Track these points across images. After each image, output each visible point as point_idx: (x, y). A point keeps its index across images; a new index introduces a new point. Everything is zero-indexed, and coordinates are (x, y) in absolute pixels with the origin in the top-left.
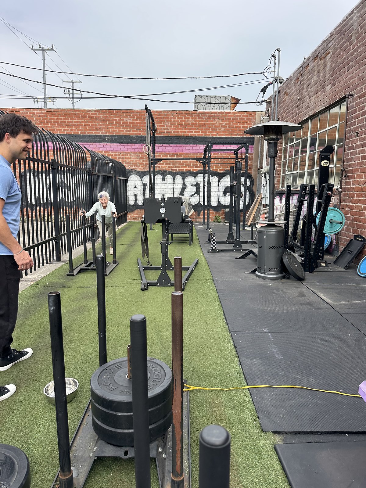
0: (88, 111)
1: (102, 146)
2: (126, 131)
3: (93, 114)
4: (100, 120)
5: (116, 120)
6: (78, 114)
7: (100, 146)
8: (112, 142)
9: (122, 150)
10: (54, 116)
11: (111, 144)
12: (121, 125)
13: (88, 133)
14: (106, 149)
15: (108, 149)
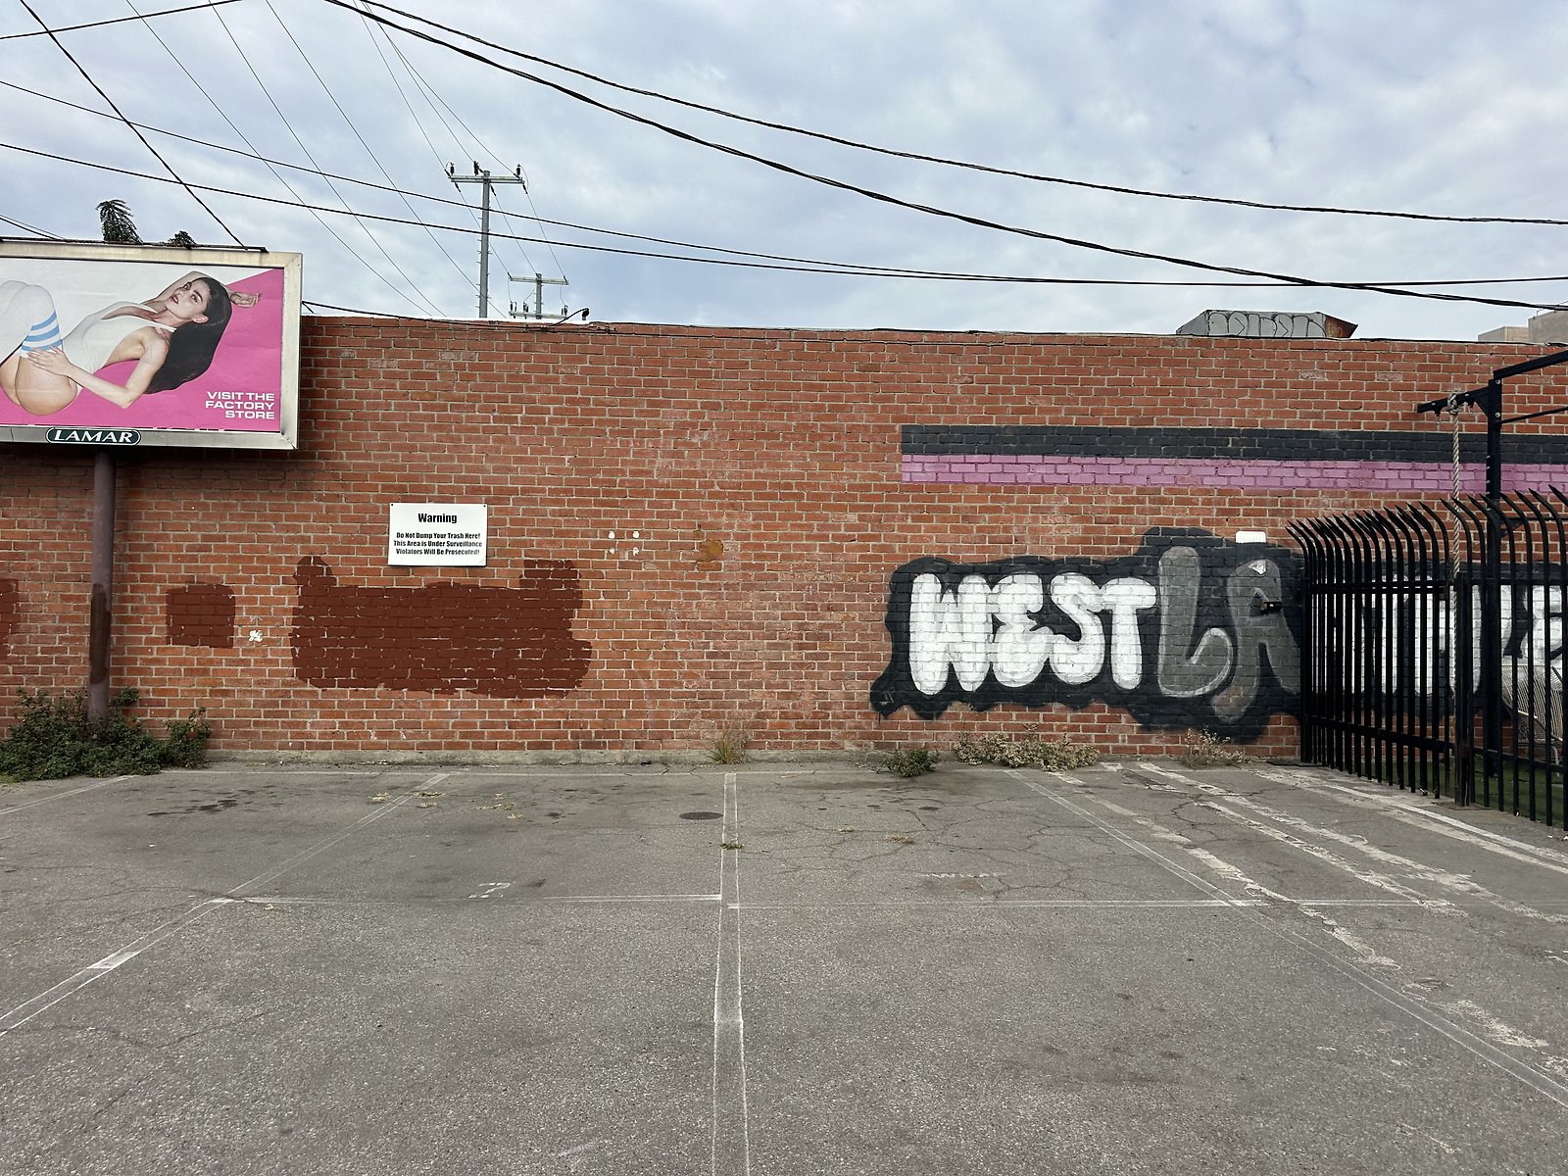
0: (1164, 344)
1: (1212, 471)
2: (1307, 416)
3: (1185, 353)
4: (1209, 374)
5: (1269, 374)
6: (1127, 354)
7: (1203, 471)
8: (1250, 455)
9: (1288, 482)
10: (1034, 361)
11: (1244, 462)
12: (1287, 395)
13: (1161, 421)
14: (1224, 481)
15: (1234, 481)
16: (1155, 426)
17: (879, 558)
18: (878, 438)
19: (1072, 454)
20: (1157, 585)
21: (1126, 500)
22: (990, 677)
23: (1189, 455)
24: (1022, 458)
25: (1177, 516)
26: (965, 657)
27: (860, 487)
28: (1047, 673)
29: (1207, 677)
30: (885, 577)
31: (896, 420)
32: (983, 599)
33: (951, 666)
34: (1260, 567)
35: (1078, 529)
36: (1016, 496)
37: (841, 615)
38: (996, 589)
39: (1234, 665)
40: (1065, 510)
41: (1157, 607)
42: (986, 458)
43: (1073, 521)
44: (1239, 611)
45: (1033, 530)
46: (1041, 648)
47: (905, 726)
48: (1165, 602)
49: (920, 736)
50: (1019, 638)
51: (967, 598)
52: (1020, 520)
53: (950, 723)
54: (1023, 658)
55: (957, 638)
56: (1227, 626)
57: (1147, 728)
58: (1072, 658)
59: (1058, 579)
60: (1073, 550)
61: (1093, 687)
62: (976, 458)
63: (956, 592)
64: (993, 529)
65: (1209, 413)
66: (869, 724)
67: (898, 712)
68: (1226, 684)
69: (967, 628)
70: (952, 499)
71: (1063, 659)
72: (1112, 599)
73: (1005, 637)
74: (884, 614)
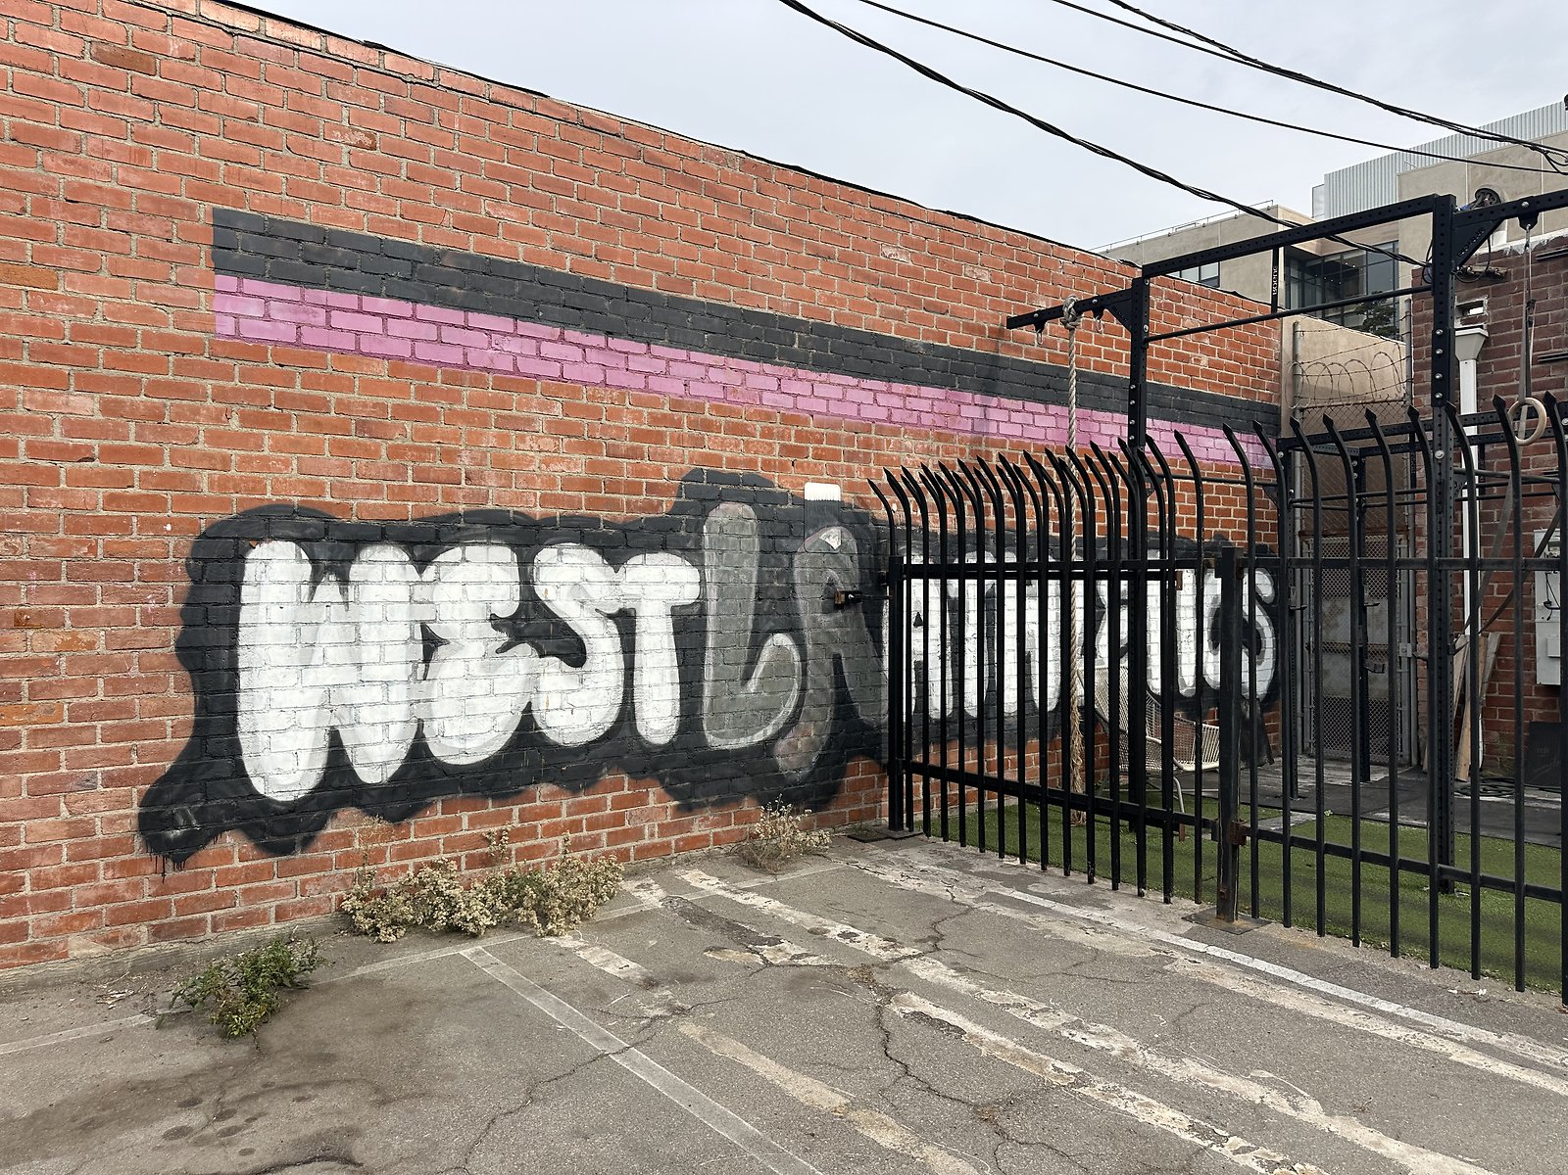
0: (708, 157)
1: (773, 383)
2: (888, 314)
3: (734, 180)
4: (767, 223)
7: (762, 382)
8: (821, 365)
9: (867, 413)
10: (494, 135)
11: (813, 375)
12: (866, 279)
13: (703, 290)
14: (789, 402)
15: (802, 403)
16: (694, 297)
17: (158, 504)
18: (152, 226)
19: (565, 325)
20: (700, 566)
21: (655, 420)
22: (419, 749)
23: (742, 355)
24: (477, 319)
25: (727, 452)
26: (365, 714)
27: (107, 335)
28: (528, 731)
29: (770, 712)
30: (176, 548)
31: (201, 195)
32: (402, 593)
33: (334, 737)
34: (833, 537)
35: (577, 465)
36: (466, 392)
37: (56, 638)
38: (430, 573)
39: (803, 689)
40: (558, 429)
41: (702, 601)
42: (405, 308)
43: (571, 448)
44: (808, 605)
45: (501, 463)
46: (516, 684)
47: (227, 878)
48: (712, 593)
49: (264, 893)
50: (475, 666)
51: (369, 593)
52: (474, 441)
53: (333, 854)
54: (482, 705)
55: (350, 675)
56: (793, 629)
57: (687, 808)
58: (574, 698)
59: (546, 555)
60: (574, 503)
61: (606, 747)
62: (383, 304)
63: (344, 581)
64: (422, 453)
65: (768, 288)
66: (136, 888)
67: (212, 848)
68: (793, 721)
69: (369, 654)
70: (332, 384)
71: (555, 701)
72: (635, 590)
73: (448, 668)
74: (173, 631)
